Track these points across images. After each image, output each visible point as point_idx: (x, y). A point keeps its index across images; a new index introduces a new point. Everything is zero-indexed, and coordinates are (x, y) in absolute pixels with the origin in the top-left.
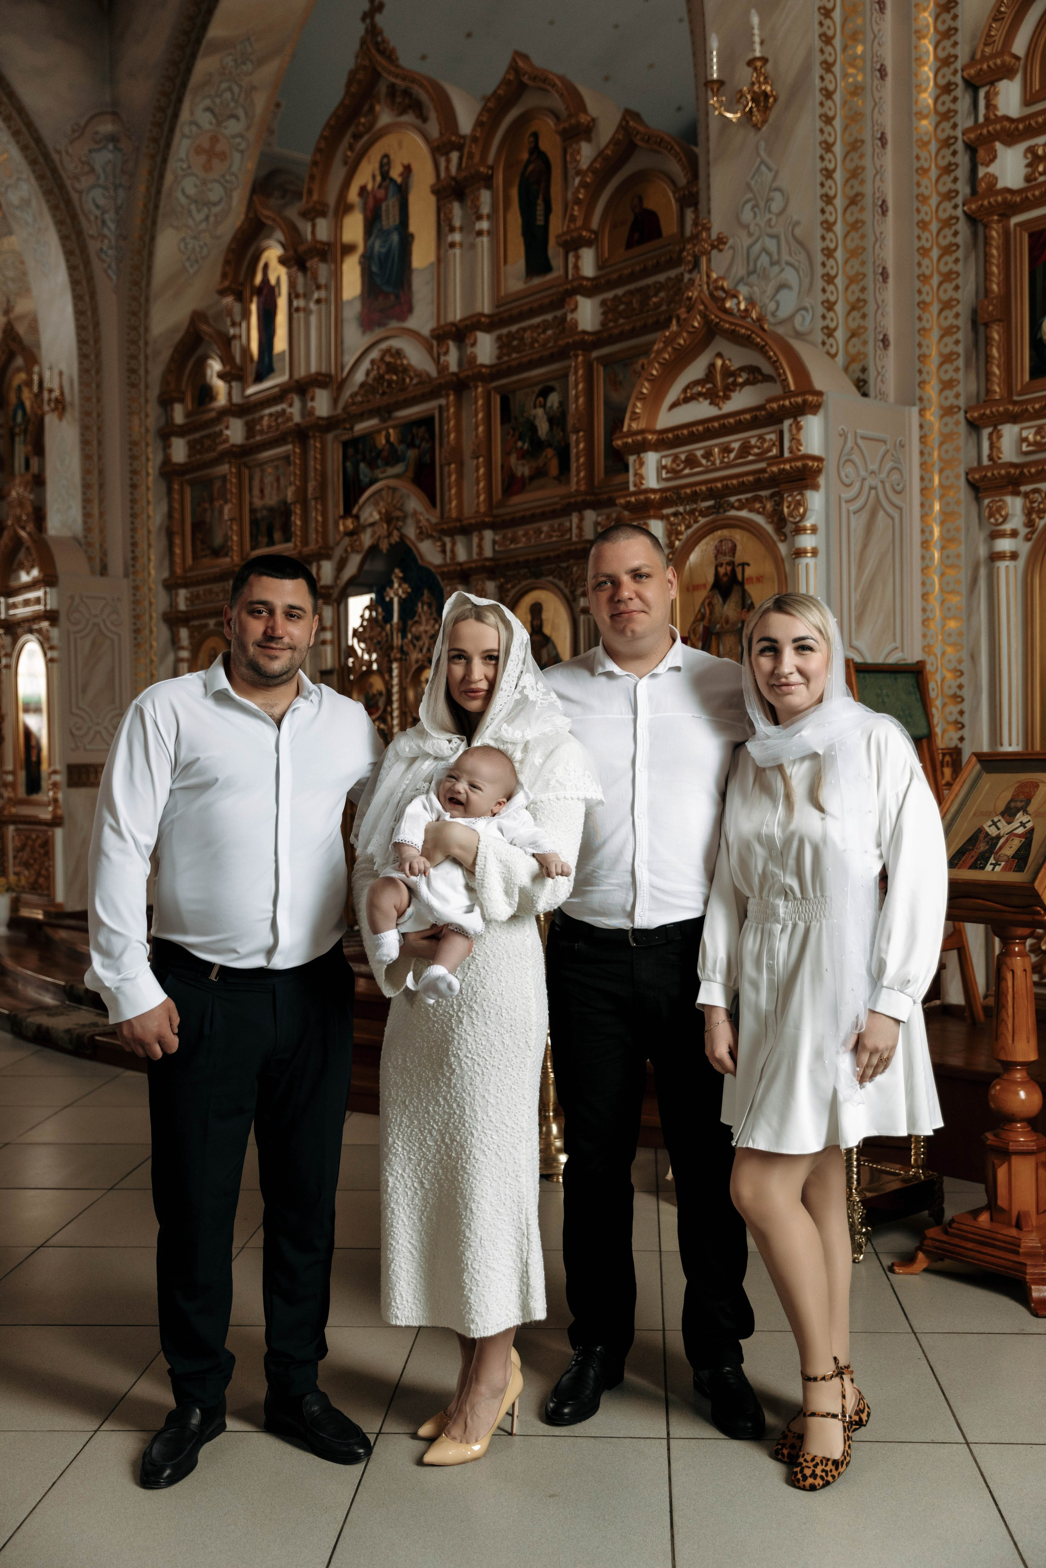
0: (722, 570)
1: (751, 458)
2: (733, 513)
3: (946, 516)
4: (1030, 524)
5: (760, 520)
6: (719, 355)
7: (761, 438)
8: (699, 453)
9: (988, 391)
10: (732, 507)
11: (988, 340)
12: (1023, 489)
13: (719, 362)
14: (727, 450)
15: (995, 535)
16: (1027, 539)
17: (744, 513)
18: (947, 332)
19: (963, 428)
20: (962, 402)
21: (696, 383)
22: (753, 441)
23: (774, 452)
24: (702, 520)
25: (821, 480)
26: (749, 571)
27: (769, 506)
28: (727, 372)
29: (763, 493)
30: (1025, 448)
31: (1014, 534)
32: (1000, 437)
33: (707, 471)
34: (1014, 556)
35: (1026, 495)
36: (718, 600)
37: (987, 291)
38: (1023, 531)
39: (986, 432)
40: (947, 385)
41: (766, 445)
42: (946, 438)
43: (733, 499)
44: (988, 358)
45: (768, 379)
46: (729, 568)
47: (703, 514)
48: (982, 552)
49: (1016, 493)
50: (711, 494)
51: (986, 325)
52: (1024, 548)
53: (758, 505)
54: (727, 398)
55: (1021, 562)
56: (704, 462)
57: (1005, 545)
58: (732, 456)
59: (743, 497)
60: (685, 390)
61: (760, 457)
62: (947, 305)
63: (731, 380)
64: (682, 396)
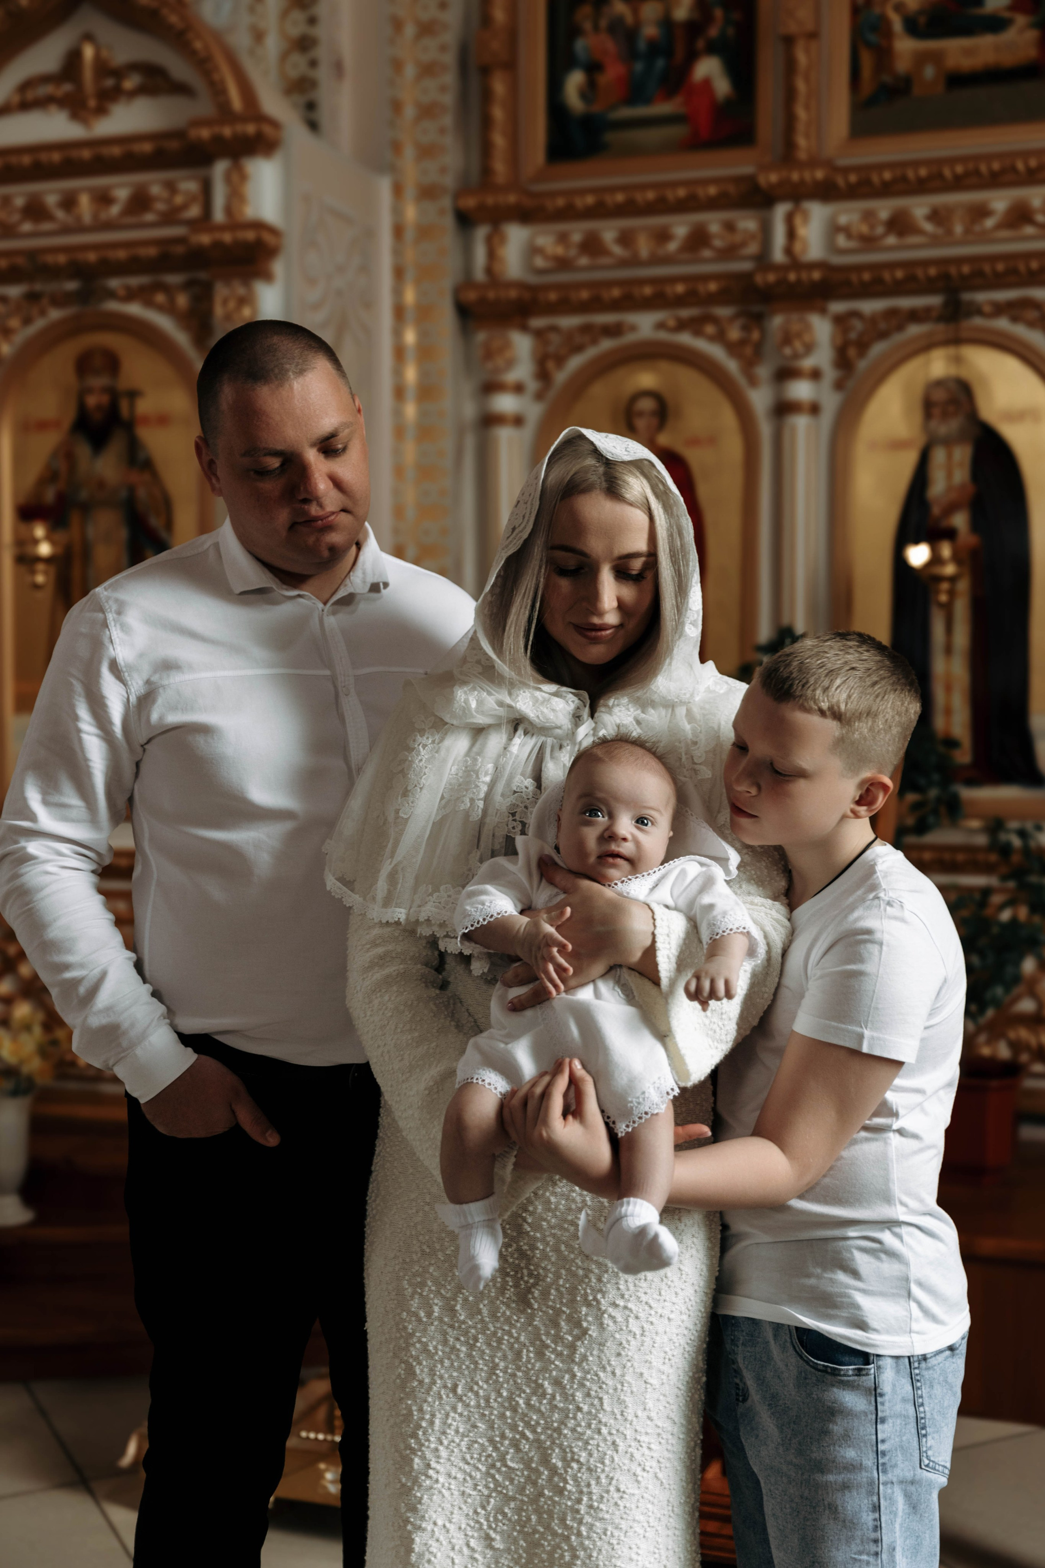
0: (92, 401)
1: (149, 217)
2: (113, 306)
3: (425, 352)
4: (543, 375)
5: (164, 322)
6: (88, 37)
7: (171, 187)
8: (51, 200)
9: (486, 171)
10: (112, 295)
11: (487, 96)
12: (538, 322)
13: (88, 52)
14: (104, 199)
15: (490, 387)
16: (539, 396)
17: (135, 309)
18: (428, 70)
19: (449, 221)
20: (449, 181)
21: (45, 79)
22: (156, 190)
23: (194, 211)
24: (55, 314)
25: (278, 267)
26: (144, 406)
27: (182, 301)
28: (103, 68)
29: (173, 279)
30: (539, 262)
31: (519, 388)
32: (503, 240)
33: (66, 230)
34: (518, 421)
35: (539, 334)
36: (83, 451)
37: (486, 20)
38: (532, 385)
39: (481, 233)
40: (426, 152)
41: (179, 200)
42: (424, 232)
43: (114, 283)
44: (486, 122)
45: (181, 89)
46: (105, 399)
47: (58, 301)
48: (470, 410)
49: (524, 328)
50: (77, 270)
51: (485, 71)
52: (533, 411)
53: (160, 298)
54: (101, 111)
55: (527, 433)
56: (60, 214)
57: (505, 403)
58: (115, 210)
59: (135, 281)
60: (25, 86)
61: (170, 217)
62: (427, 29)
63: (109, 82)
64: (16, 99)
